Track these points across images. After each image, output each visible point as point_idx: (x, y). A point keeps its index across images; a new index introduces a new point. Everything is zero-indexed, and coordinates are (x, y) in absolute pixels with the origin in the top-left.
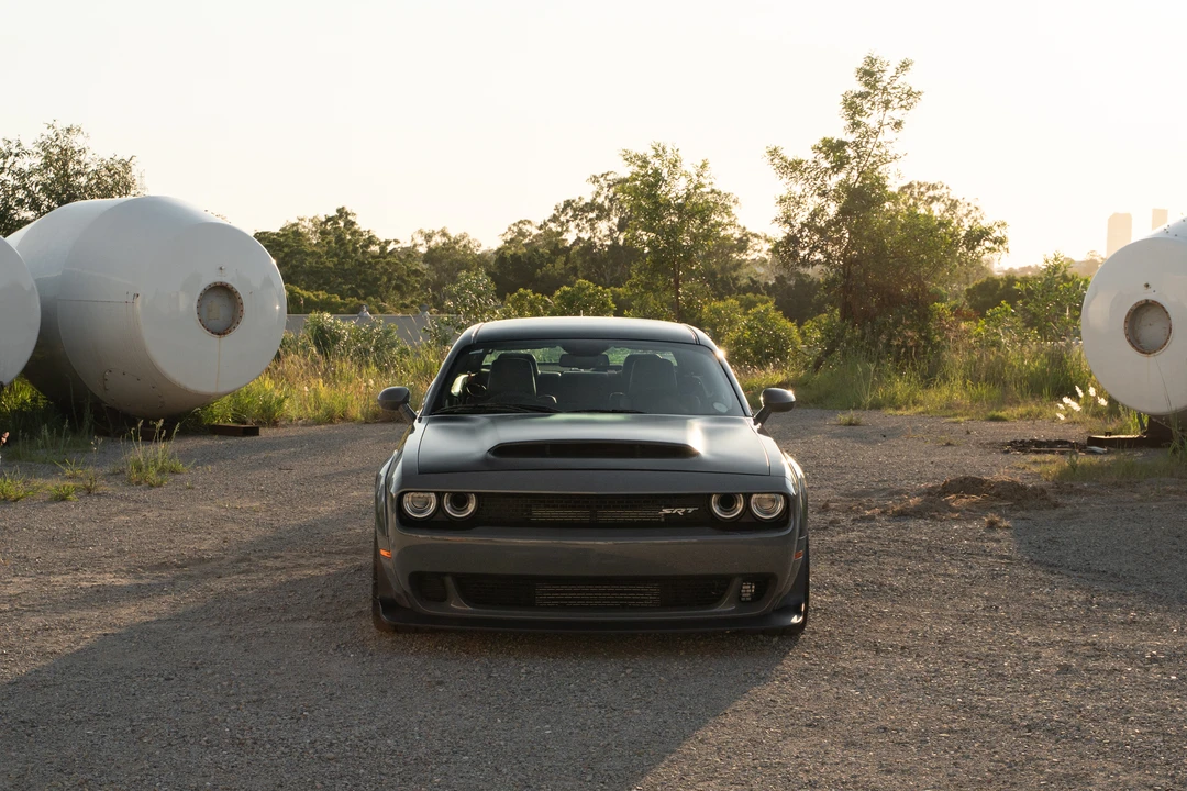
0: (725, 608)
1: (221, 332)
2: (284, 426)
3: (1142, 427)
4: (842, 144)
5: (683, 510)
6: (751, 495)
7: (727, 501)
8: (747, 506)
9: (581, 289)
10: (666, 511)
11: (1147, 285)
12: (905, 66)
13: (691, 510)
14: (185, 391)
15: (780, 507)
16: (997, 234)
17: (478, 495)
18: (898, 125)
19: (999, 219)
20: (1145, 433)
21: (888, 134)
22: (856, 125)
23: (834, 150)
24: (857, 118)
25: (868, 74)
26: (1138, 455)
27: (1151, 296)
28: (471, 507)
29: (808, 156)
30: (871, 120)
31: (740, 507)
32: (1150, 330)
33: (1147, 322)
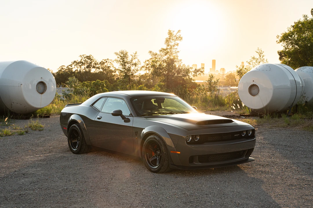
1: (42, 93)
2: (52, 115)
3: (250, 112)
4: (166, 49)
9: (98, 82)
11: (253, 81)
12: (179, 31)
14: (33, 107)
16: (201, 70)
18: (178, 44)
20: (251, 113)
21: (176, 46)
22: (168, 45)
24: (169, 43)
25: (170, 33)
27: (254, 83)
29: (158, 52)
30: (172, 43)
32: (254, 91)
33: (253, 89)
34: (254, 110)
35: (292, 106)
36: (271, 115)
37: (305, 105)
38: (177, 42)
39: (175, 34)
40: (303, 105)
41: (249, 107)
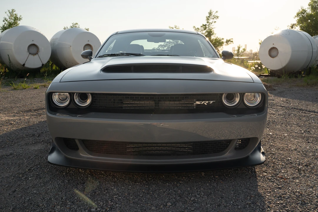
0: (228, 155)
3: (269, 72)
4: (205, 25)
5: (207, 102)
6: (244, 94)
7: (230, 97)
8: (242, 100)
10: (198, 103)
11: (273, 44)
12: (217, 12)
13: (211, 102)
15: (259, 99)
16: (231, 40)
17: (92, 94)
18: (215, 22)
19: (232, 38)
20: (270, 74)
21: (213, 24)
22: (208, 22)
23: (204, 26)
24: (208, 21)
25: (210, 13)
26: (270, 78)
27: (274, 46)
28: (89, 101)
29: (199, 27)
30: (211, 21)
31: (237, 100)
32: (274, 53)
33: (273, 52)
34: (273, 71)
35: (307, 68)
36: (289, 76)
37: (317, 68)
38: (215, 20)
39: (213, 14)
40: (315, 68)
41: (268, 68)
